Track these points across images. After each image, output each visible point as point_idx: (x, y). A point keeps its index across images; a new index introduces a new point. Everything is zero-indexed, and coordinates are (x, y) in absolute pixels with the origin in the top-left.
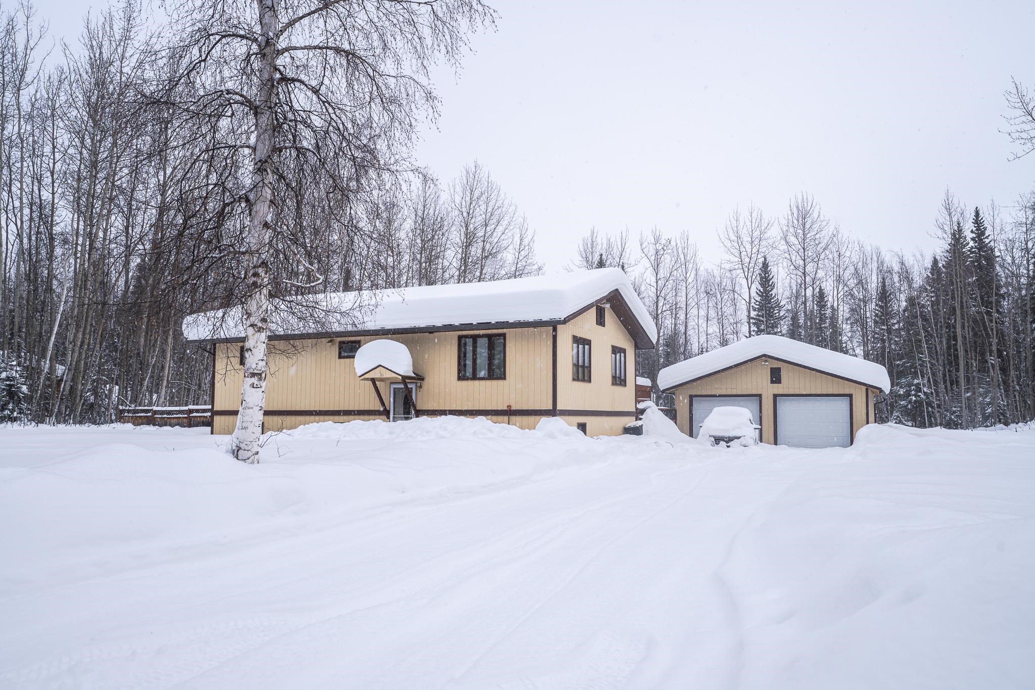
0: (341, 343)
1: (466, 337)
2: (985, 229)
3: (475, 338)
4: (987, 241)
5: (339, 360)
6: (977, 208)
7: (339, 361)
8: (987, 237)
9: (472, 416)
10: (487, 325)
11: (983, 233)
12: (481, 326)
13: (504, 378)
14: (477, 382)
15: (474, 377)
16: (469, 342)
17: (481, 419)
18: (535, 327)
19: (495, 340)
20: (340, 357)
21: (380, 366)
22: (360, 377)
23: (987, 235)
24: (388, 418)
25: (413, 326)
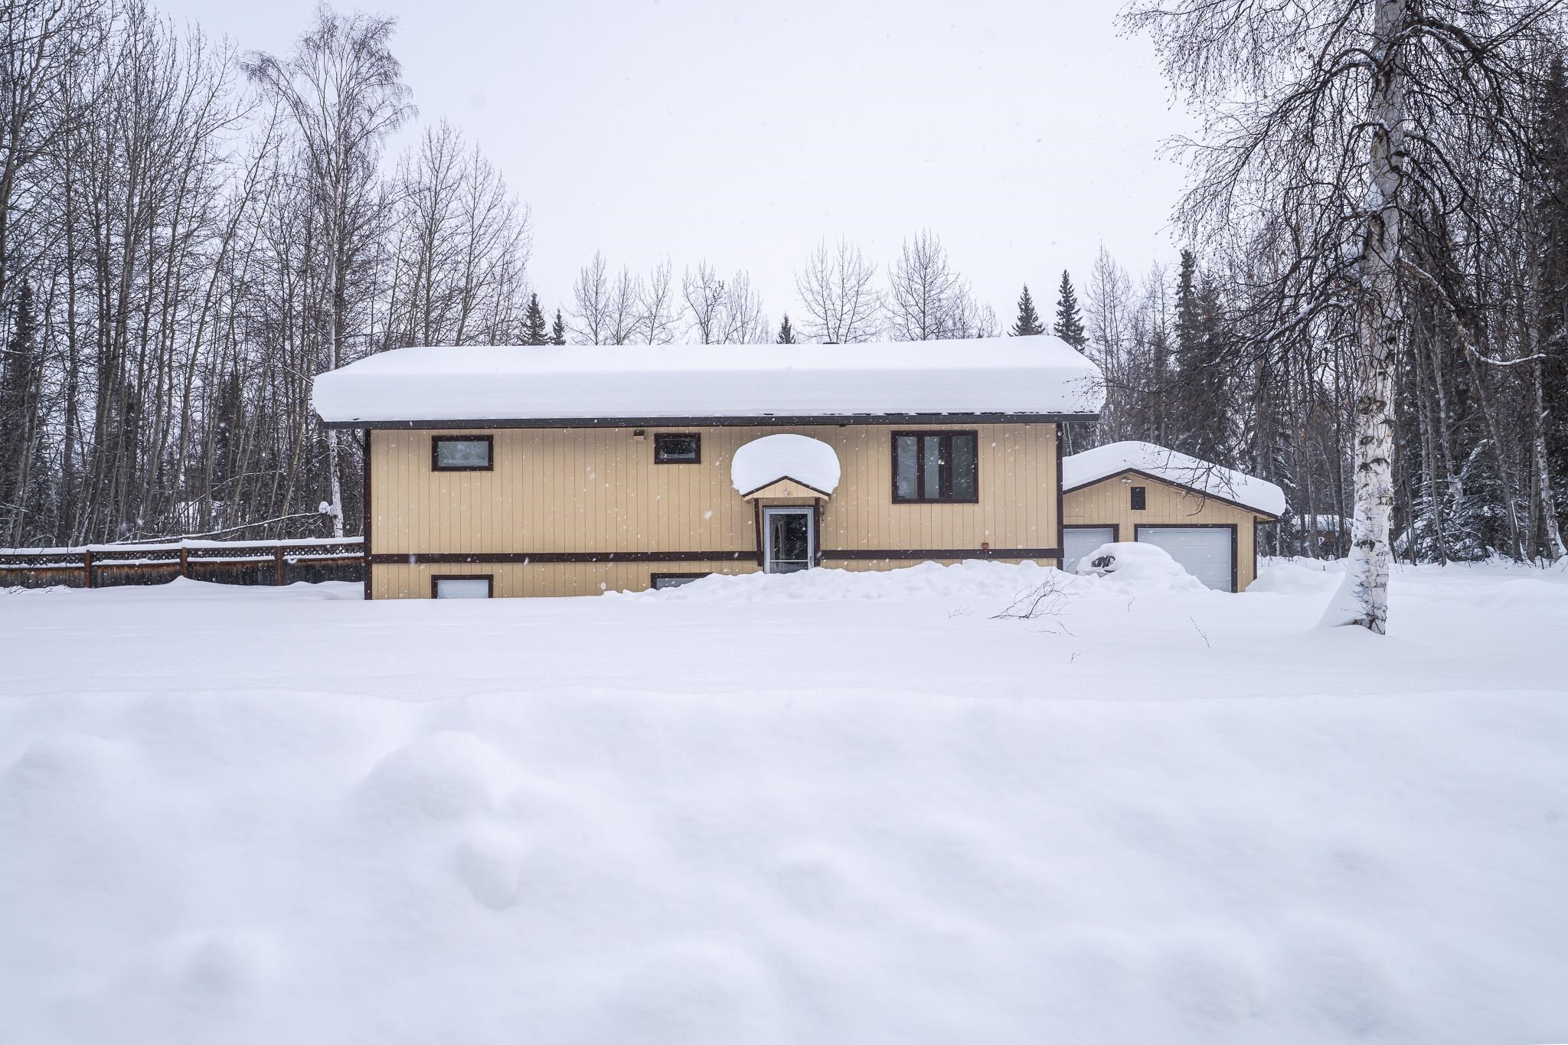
0: (658, 437)
1: (908, 434)
2: (1075, 301)
3: (920, 436)
4: (1077, 317)
5: (656, 466)
6: (1065, 271)
7: (655, 469)
8: (1076, 313)
9: (1014, 560)
10: (935, 418)
11: (1071, 307)
12: (953, 417)
13: (976, 501)
14: (925, 508)
15: (921, 498)
16: (911, 441)
17: (1029, 564)
18: (1027, 423)
19: (957, 441)
20: (658, 461)
21: (786, 478)
22: (744, 496)
23: (1076, 309)
24: (761, 563)
25: (828, 413)
